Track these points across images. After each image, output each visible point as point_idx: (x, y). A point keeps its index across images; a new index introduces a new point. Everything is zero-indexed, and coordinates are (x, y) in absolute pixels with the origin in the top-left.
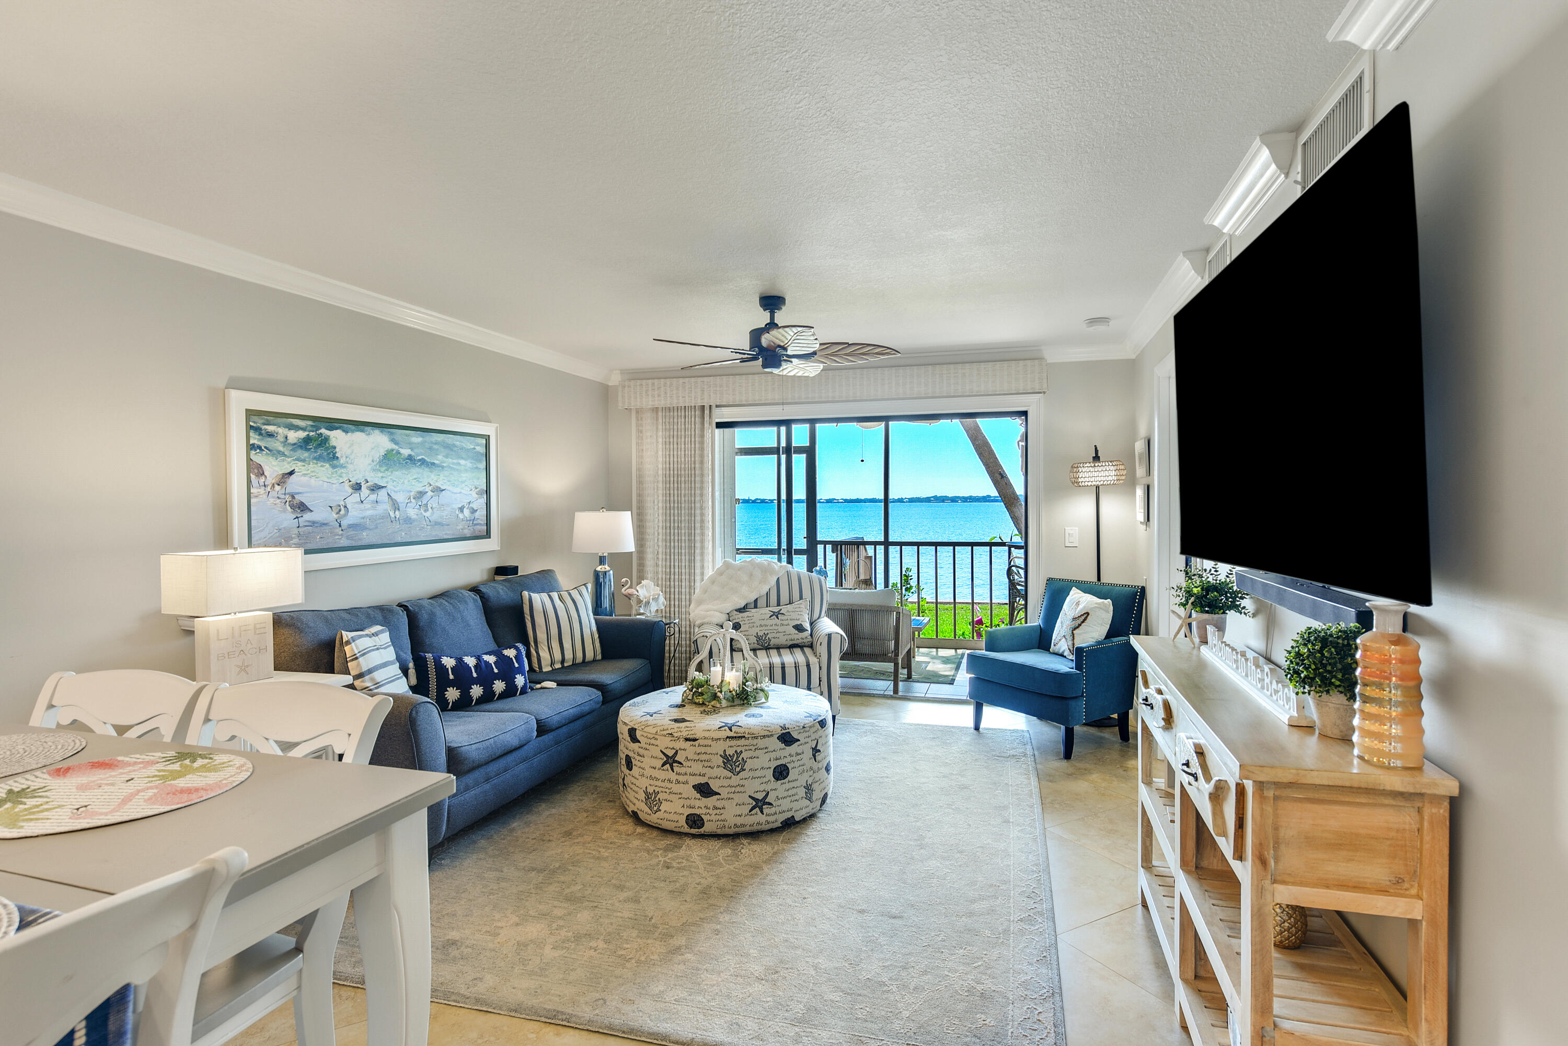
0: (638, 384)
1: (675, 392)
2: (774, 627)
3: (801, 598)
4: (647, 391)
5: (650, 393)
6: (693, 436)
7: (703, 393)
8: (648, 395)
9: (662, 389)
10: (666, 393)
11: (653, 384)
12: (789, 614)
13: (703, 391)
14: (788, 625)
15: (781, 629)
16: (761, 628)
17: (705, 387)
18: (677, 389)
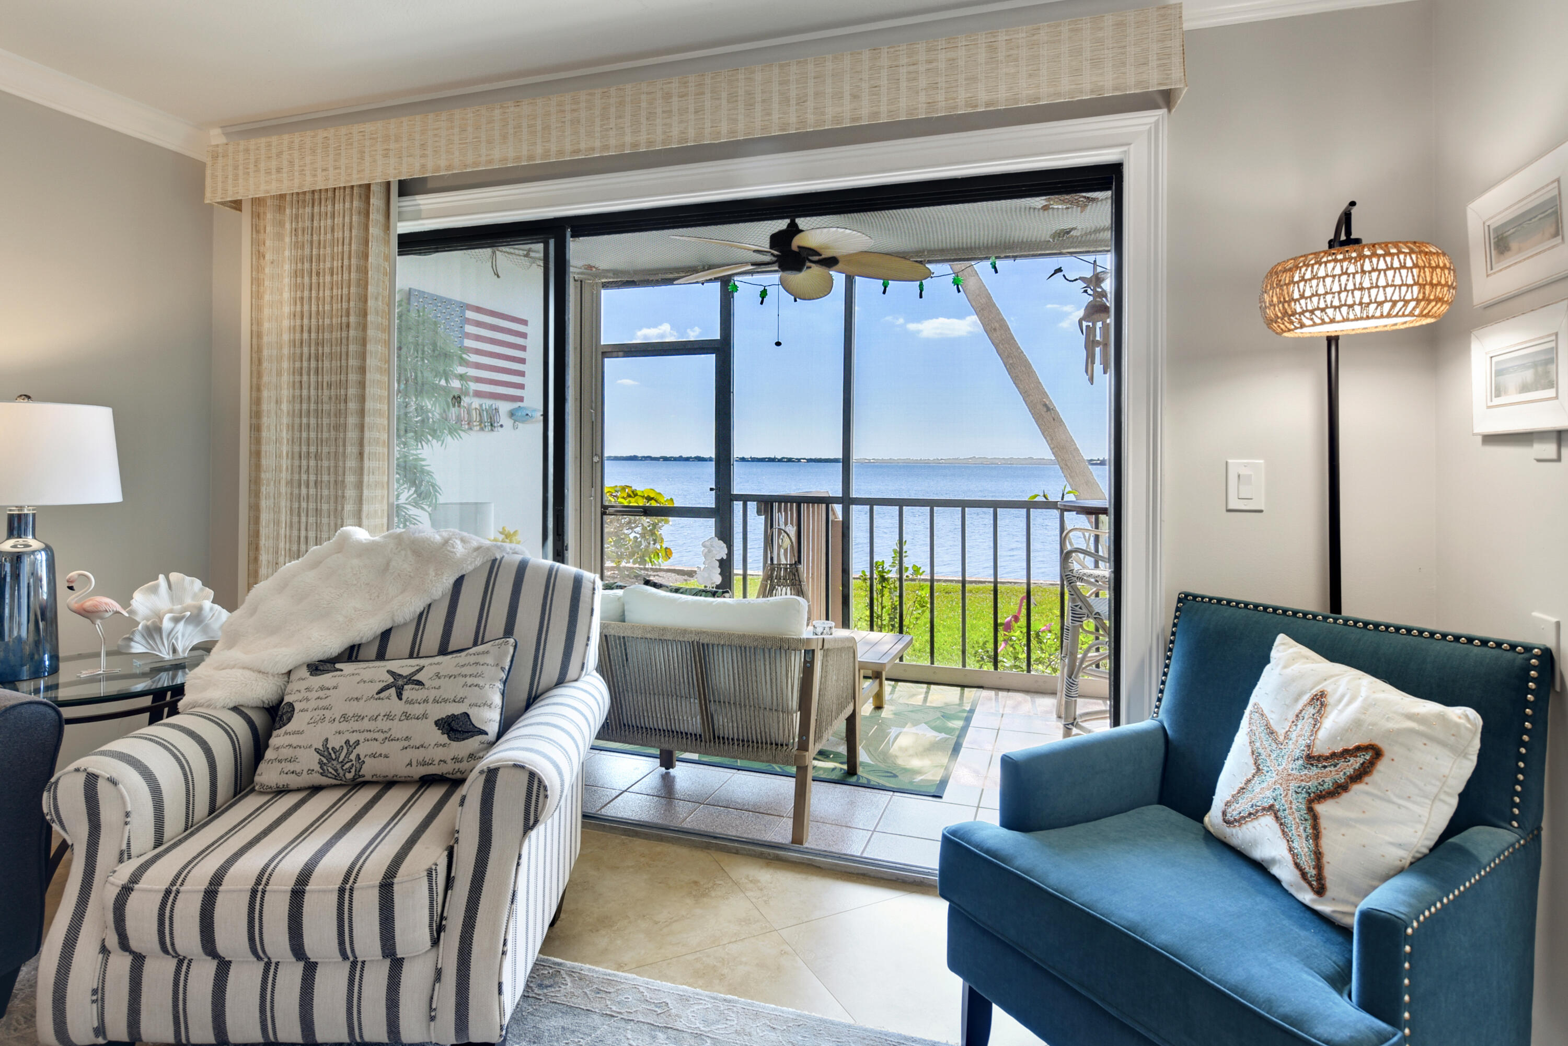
0: (241, 148)
1: (308, 159)
2: (382, 724)
3: (509, 631)
4: (257, 162)
5: (262, 165)
6: (346, 256)
7: (362, 158)
8: (257, 171)
9: (285, 156)
10: (291, 163)
11: (269, 145)
12: (436, 683)
13: (362, 153)
14: (425, 716)
15: (399, 729)
16: (344, 726)
17: (367, 143)
18: (313, 151)
